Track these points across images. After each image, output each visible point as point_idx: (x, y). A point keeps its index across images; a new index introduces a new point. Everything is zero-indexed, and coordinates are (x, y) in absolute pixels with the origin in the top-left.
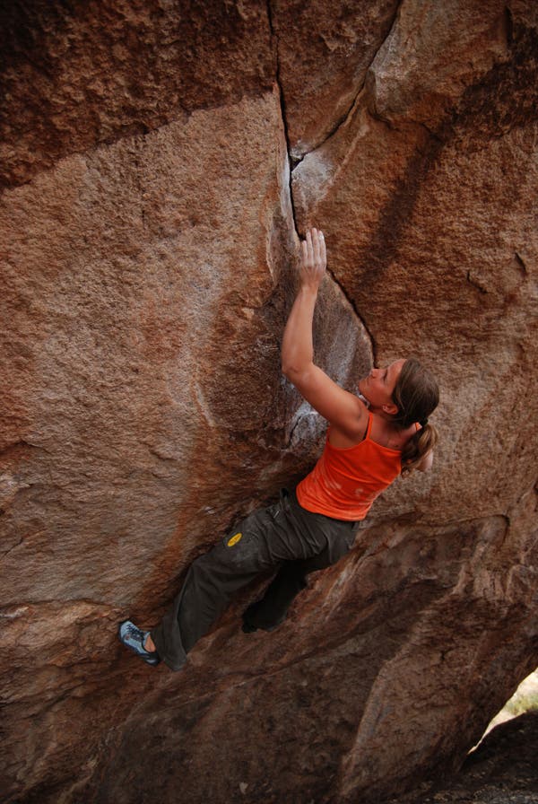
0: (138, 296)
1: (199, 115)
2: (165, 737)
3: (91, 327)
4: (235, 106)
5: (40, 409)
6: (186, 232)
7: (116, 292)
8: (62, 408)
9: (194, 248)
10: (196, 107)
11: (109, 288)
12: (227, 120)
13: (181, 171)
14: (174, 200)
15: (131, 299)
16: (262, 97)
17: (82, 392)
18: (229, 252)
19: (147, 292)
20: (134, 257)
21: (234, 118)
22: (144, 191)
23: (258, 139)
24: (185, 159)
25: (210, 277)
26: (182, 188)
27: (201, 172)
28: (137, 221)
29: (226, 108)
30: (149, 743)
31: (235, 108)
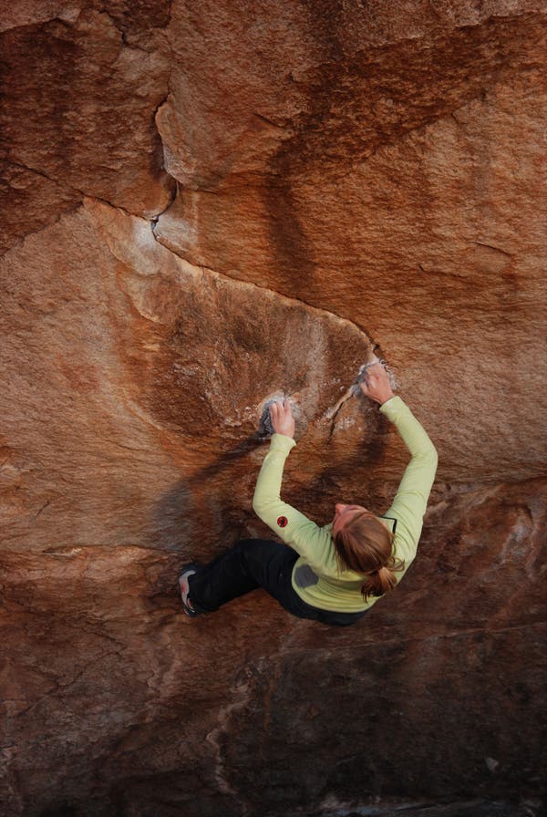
0: (47, 352)
1: (31, 238)
2: (349, 679)
3: (21, 374)
4: (56, 224)
5: (7, 427)
6: (63, 308)
7: (28, 352)
8: (25, 425)
9: (75, 316)
10: (26, 234)
11: (22, 351)
12: (55, 236)
13: (35, 276)
14: (39, 292)
15: (42, 355)
16: (76, 211)
17: (35, 414)
18: (107, 314)
19: (51, 348)
20: (30, 330)
21: (60, 232)
22: (13, 294)
23: (87, 240)
24: (34, 268)
25: (98, 333)
26: (42, 285)
27: (51, 272)
28: (18, 310)
29: (50, 228)
30: (328, 680)
31: (58, 225)
